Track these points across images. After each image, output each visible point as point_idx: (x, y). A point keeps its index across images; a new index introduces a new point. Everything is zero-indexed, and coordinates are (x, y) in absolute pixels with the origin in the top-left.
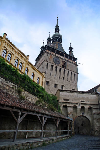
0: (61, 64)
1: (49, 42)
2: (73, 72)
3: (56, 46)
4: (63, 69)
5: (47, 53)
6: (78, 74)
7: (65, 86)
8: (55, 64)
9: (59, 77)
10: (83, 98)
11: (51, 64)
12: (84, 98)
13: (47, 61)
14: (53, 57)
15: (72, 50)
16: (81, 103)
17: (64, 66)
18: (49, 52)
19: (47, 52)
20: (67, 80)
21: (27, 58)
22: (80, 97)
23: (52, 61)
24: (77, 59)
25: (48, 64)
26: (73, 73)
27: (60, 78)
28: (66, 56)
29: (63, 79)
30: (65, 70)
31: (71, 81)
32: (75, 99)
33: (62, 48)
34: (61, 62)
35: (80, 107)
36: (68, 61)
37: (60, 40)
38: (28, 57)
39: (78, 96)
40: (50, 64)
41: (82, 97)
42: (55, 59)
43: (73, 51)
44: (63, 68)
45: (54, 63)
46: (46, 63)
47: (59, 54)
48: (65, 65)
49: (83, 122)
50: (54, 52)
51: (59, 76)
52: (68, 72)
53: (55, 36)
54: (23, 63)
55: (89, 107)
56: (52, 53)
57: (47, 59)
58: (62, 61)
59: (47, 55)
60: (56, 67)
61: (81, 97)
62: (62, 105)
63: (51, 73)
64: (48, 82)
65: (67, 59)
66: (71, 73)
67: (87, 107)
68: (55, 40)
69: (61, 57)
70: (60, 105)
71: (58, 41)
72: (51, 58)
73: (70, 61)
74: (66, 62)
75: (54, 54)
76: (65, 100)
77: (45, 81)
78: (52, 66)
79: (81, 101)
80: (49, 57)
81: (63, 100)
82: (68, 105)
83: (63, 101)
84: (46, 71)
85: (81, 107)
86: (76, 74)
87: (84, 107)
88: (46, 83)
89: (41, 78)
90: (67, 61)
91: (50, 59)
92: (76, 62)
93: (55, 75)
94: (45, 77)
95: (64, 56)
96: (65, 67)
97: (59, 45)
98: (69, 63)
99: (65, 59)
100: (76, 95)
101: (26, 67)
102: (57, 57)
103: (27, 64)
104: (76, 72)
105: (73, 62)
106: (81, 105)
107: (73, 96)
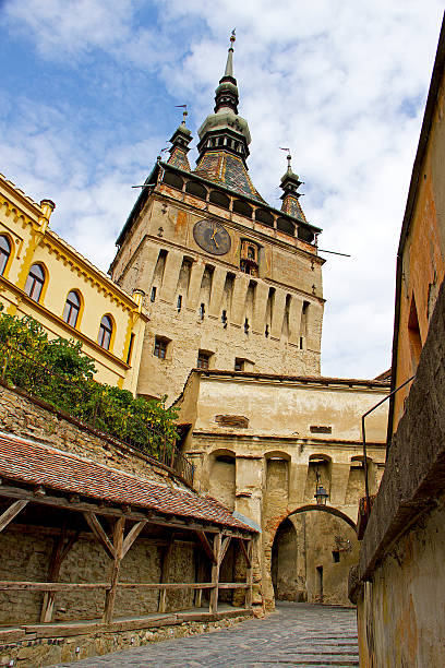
0: (236, 254)
1: (178, 151)
2: (294, 295)
3: (217, 169)
4: (243, 279)
5: (164, 199)
6: (322, 301)
7: (254, 364)
8: (202, 252)
9: (225, 318)
10: (327, 413)
11: (183, 254)
12: (330, 410)
13: (159, 239)
14: (194, 219)
15: (297, 191)
16: (313, 440)
17: (249, 266)
18: (175, 194)
19: (164, 193)
20: (267, 333)
21: (39, 215)
22: (309, 406)
23: (189, 241)
24: (319, 231)
25: (163, 254)
26: (299, 298)
27: (228, 321)
28: (265, 214)
29: (247, 326)
30: (253, 285)
31: (284, 338)
32: (279, 418)
33: (246, 178)
34: (236, 245)
35: (306, 461)
36: (273, 241)
37: (237, 144)
38: (45, 210)
39: (298, 401)
40: (176, 255)
41: (320, 407)
42: (202, 232)
43: (298, 195)
44: (248, 272)
45: (198, 249)
46: (159, 248)
47: (227, 208)
48: (256, 261)
49: (339, 541)
50: (203, 198)
51: (224, 312)
52: (272, 291)
53: (216, 125)
54: (15, 238)
55: (353, 459)
56: (188, 200)
57: (161, 229)
58: (243, 240)
59: (164, 212)
60: (210, 270)
61: (315, 409)
62: (209, 451)
63: (180, 297)
64: (162, 343)
65: (266, 231)
66: (289, 297)
67: (342, 459)
68: (214, 141)
69: (236, 219)
70: (196, 447)
71: (227, 148)
72: (182, 222)
73: (281, 238)
74: (260, 247)
75: (201, 204)
76: (225, 421)
77: (147, 335)
78: (188, 262)
79: (314, 429)
80: (175, 222)
81: (216, 425)
82: (239, 449)
83: (212, 426)
84: (154, 289)
85: (312, 457)
86: (314, 303)
87: (330, 459)
88: (152, 348)
89: (121, 318)
90: (264, 237)
91: (176, 230)
92: (315, 247)
93: (203, 305)
94: (145, 319)
95: (254, 215)
96: (257, 267)
97: (229, 164)
98: (276, 250)
99: (258, 228)
100: (284, 395)
101: (35, 260)
102: (215, 219)
103: (42, 244)
104: (313, 295)
105: (300, 245)
106: (310, 451)
107: (270, 402)
